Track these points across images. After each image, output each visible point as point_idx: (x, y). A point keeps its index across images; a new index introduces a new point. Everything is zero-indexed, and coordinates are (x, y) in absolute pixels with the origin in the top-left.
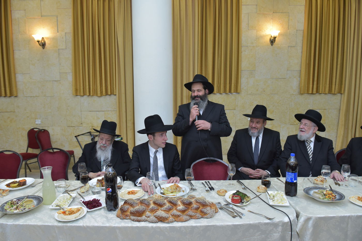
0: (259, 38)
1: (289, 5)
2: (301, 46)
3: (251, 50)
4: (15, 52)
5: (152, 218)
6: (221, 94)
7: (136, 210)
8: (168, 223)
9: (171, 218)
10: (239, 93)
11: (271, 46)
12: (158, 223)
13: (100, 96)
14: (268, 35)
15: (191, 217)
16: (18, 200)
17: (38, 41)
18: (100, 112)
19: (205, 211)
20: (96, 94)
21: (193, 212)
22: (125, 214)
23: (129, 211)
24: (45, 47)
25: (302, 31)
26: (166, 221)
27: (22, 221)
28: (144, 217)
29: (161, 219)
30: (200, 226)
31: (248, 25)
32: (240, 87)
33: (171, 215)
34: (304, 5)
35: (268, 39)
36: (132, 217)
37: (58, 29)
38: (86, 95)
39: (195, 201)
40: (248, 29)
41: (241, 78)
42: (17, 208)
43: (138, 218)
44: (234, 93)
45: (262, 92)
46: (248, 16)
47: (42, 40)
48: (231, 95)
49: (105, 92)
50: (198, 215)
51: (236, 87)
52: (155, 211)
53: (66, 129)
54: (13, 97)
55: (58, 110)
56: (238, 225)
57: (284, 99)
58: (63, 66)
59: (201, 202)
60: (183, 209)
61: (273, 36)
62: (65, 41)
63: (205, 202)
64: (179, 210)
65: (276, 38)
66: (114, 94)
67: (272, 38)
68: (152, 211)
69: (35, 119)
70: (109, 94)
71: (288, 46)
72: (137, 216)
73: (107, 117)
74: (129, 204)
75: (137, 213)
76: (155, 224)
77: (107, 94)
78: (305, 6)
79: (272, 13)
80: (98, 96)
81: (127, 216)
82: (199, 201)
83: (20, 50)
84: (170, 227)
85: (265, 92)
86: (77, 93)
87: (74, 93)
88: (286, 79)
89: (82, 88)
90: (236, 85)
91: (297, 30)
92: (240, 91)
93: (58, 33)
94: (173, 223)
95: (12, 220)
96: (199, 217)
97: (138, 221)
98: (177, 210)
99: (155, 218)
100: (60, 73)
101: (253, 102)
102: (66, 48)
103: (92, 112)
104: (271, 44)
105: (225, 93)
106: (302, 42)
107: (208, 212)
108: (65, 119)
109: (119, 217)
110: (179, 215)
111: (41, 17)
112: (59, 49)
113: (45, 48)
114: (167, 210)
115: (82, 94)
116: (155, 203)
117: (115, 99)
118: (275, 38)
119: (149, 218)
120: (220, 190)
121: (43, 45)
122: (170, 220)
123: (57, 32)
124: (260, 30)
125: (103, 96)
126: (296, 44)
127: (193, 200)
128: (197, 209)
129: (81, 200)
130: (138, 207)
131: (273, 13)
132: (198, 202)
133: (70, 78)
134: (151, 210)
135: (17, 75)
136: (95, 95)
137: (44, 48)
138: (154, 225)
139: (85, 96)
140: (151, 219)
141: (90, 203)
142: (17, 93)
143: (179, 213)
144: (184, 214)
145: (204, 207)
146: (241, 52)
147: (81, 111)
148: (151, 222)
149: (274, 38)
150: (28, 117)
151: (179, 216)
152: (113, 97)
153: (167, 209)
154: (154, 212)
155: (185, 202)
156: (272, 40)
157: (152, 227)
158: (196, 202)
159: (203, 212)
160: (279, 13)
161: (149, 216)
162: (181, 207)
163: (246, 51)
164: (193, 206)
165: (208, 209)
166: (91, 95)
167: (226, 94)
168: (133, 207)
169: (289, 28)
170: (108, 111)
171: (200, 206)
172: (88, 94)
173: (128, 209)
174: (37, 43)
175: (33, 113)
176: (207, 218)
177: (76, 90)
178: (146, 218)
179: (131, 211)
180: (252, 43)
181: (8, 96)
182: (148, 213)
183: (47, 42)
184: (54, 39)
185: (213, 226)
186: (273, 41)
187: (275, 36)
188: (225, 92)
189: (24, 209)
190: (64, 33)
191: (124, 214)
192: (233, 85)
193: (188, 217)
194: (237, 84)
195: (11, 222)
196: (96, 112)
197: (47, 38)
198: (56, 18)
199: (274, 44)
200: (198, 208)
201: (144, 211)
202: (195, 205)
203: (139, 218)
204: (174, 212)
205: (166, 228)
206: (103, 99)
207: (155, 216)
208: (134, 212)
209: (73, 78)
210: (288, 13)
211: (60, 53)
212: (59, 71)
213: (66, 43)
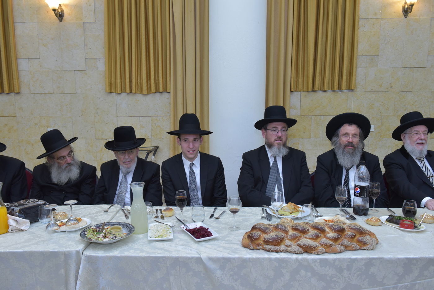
0: (386, 6)
3: (374, 24)
4: (16, 25)
5: (295, 247)
6: (325, 91)
7: (273, 237)
8: (317, 254)
9: (321, 249)
10: (352, 90)
11: (405, 19)
12: (304, 254)
13: (146, 93)
15: (347, 248)
16: (97, 227)
17: (54, 10)
18: (145, 117)
19: (365, 240)
20: (140, 90)
21: (349, 241)
22: (256, 243)
23: (262, 238)
24: (62, 18)
26: (315, 252)
27: (116, 253)
28: (282, 247)
29: (308, 250)
30: (362, 259)
32: (355, 81)
33: (320, 244)
35: (399, 7)
36: (267, 247)
38: (125, 91)
39: (347, 227)
41: (356, 67)
42: (105, 237)
43: (275, 248)
44: (345, 91)
45: (387, 89)
47: (59, 8)
48: (340, 92)
49: (154, 88)
50: (356, 245)
51: (348, 81)
52: (298, 238)
53: (94, 143)
54: (13, 94)
55: (83, 114)
56: (413, 259)
57: (422, 99)
58: (90, 49)
59: (358, 229)
60: (335, 237)
61: (408, 2)
62: (94, 10)
63: (363, 229)
64: (330, 237)
65: (414, 5)
66: (168, 91)
67: (406, 6)
68: (294, 238)
69: (47, 128)
70: (161, 91)
71: (431, 18)
72: (274, 245)
73: (156, 125)
74: (260, 229)
75: (274, 241)
76: (300, 255)
77: (157, 91)
80: (143, 94)
81: (259, 245)
82: (355, 228)
83: (24, 23)
84: (321, 259)
85: (392, 88)
86: (112, 89)
87: (107, 89)
88: (426, 68)
89: (119, 81)
90: (349, 77)
92: (355, 88)
94: (323, 255)
95: (103, 252)
96: (357, 248)
97: (275, 252)
98: (327, 238)
99: (298, 247)
100: (86, 58)
101: (373, 104)
102: (95, 22)
103: (133, 117)
104: (405, 16)
105: (331, 90)
107: (368, 242)
108: (92, 128)
109: (247, 248)
110: (331, 244)
112: (84, 23)
113: (63, 20)
114: (314, 238)
115: (120, 91)
116: (294, 229)
117: (168, 99)
118: (412, 5)
119: (290, 248)
120: (371, 218)
121: (60, 15)
122: (320, 251)
125: (151, 93)
127: (345, 226)
128: (353, 237)
129: (183, 228)
130: (273, 234)
132: (352, 229)
133: (101, 66)
134: (291, 237)
135: (20, 61)
136: (138, 92)
137: (61, 21)
138: (300, 257)
139: (124, 95)
140: (293, 249)
141: (197, 231)
142: (19, 88)
143: (330, 242)
144: (337, 243)
145: (362, 235)
146: (359, 28)
147: (117, 116)
148: (293, 253)
149: (410, 5)
150: (36, 124)
151: (330, 246)
152: (166, 95)
153: (314, 236)
154: (296, 240)
155: (336, 227)
156: (407, 8)
157: (297, 259)
158: (350, 229)
159: (362, 241)
161: (290, 246)
162: (331, 234)
163: (365, 27)
164: (347, 234)
165: (368, 238)
166: (133, 92)
167: (333, 91)
168: (266, 234)
170: (158, 116)
171: (356, 233)
172: (128, 90)
173: (260, 236)
174: (53, 12)
175: (44, 118)
176: (367, 250)
177: (111, 85)
178: (286, 248)
179: (265, 238)
180: (375, 14)
181: (5, 92)
182: (288, 242)
183: (66, 11)
184: (77, 7)
185: (380, 259)
186: (407, 10)
187: (413, 2)
188: (333, 88)
189: (115, 237)
191: (254, 243)
192: (344, 78)
193: (343, 248)
194: (351, 77)
195: (103, 254)
196: (139, 117)
197: (67, 6)
199: (409, 14)
200: (355, 236)
201: (283, 238)
202: (349, 233)
203: (277, 248)
204: (323, 240)
205: (315, 261)
206: (149, 98)
207: (298, 245)
208: (269, 239)
209: (106, 67)
211: (86, 29)
212: (84, 55)
213: (95, 13)
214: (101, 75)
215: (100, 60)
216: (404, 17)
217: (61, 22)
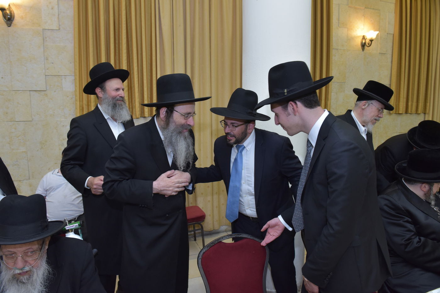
0: (350, 39)
1: (380, 1)
2: (391, 53)
3: (342, 55)
11: (362, 52)
14: (359, 37)
17: (2, 10)
24: (11, 23)
25: (392, 36)
31: (339, 20)
34: (395, 2)
35: (359, 42)
40: (339, 26)
46: (339, 9)
47: (8, 8)
55: (42, 147)
58: (53, 63)
61: (368, 38)
62: (58, 14)
71: (379, 53)
79: (364, 8)
91: (387, 33)
100: (46, 75)
102: (59, 30)
112: (44, 30)
113: (12, 25)
118: (372, 41)
121: (9, 19)
124: (351, 29)
126: (386, 51)
131: (365, 8)
133: (68, 85)
149: (370, 41)
160: (370, 9)
163: (336, 56)
180: (343, 46)
183: (17, 13)
184: (33, 9)
187: (372, 38)
197: (18, 6)
199: (368, 48)
210: (380, 10)
211: (46, 38)
212: (44, 71)
213: (58, 18)
214: (68, 97)
215: (65, 78)
216: (362, 50)
217: (10, 26)
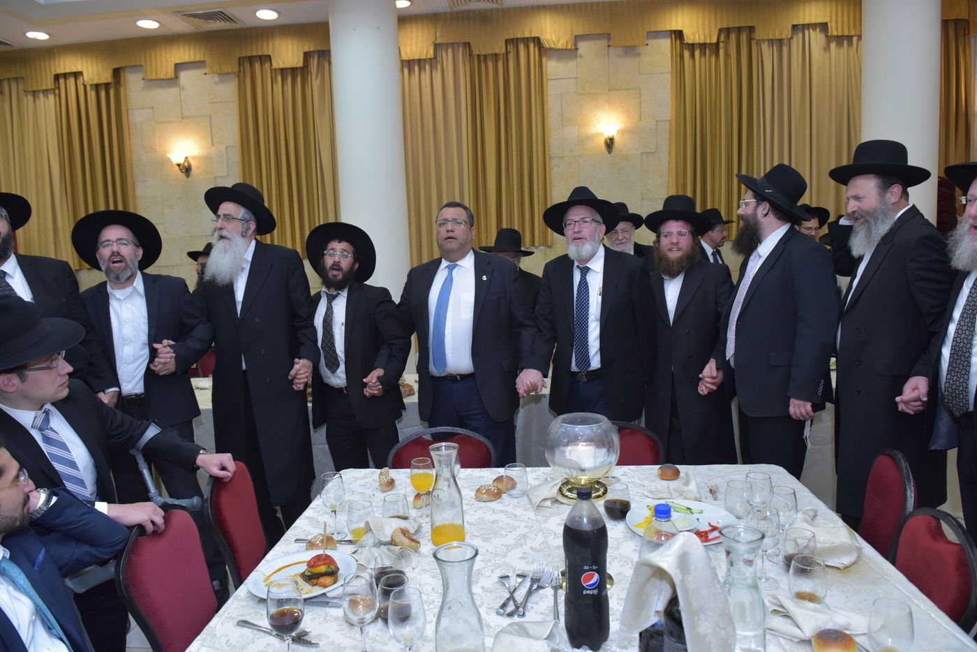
0: (584, 140)
1: (640, 74)
2: (668, 150)
3: (570, 163)
4: (136, 184)
10: (550, 247)
11: (609, 155)
17: (179, 165)
24: (190, 173)
25: (668, 123)
31: (562, 117)
34: (670, 71)
35: (601, 142)
37: (212, 140)
40: (563, 125)
44: (542, 248)
46: (561, 100)
47: (185, 161)
51: (544, 235)
62: (226, 161)
65: (615, 139)
67: (608, 140)
71: (642, 153)
78: (672, 73)
79: (607, 91)
83: (145, 181)
91: (657, 121)
93: (213, 148)
102: (228, 175)
106: (668, 143)
111: (183, 118)
112: (215, 177)
113: (190, 175)
118: (611, 139)
121: (187, 170)
123: (211, 145)
124: (586, 125)
126: (657, 148)
131: (609, 90)
137: (188, 176)
146: (551, 170)
160: (620, 90)
163: (559, 167)
169: (642, 117)
174: (177, 167)
180: (572, 151)
183: (194, 164)
184: (206, 159)
186: (610, 143)
187: (614, 136)
190: (224, 148)
192: (537, 231)
197: (194, 158)
198: (209, 120)
199: (612, 150)
210: (639, 88)
216: (607, 152)
217: (188, 178)
